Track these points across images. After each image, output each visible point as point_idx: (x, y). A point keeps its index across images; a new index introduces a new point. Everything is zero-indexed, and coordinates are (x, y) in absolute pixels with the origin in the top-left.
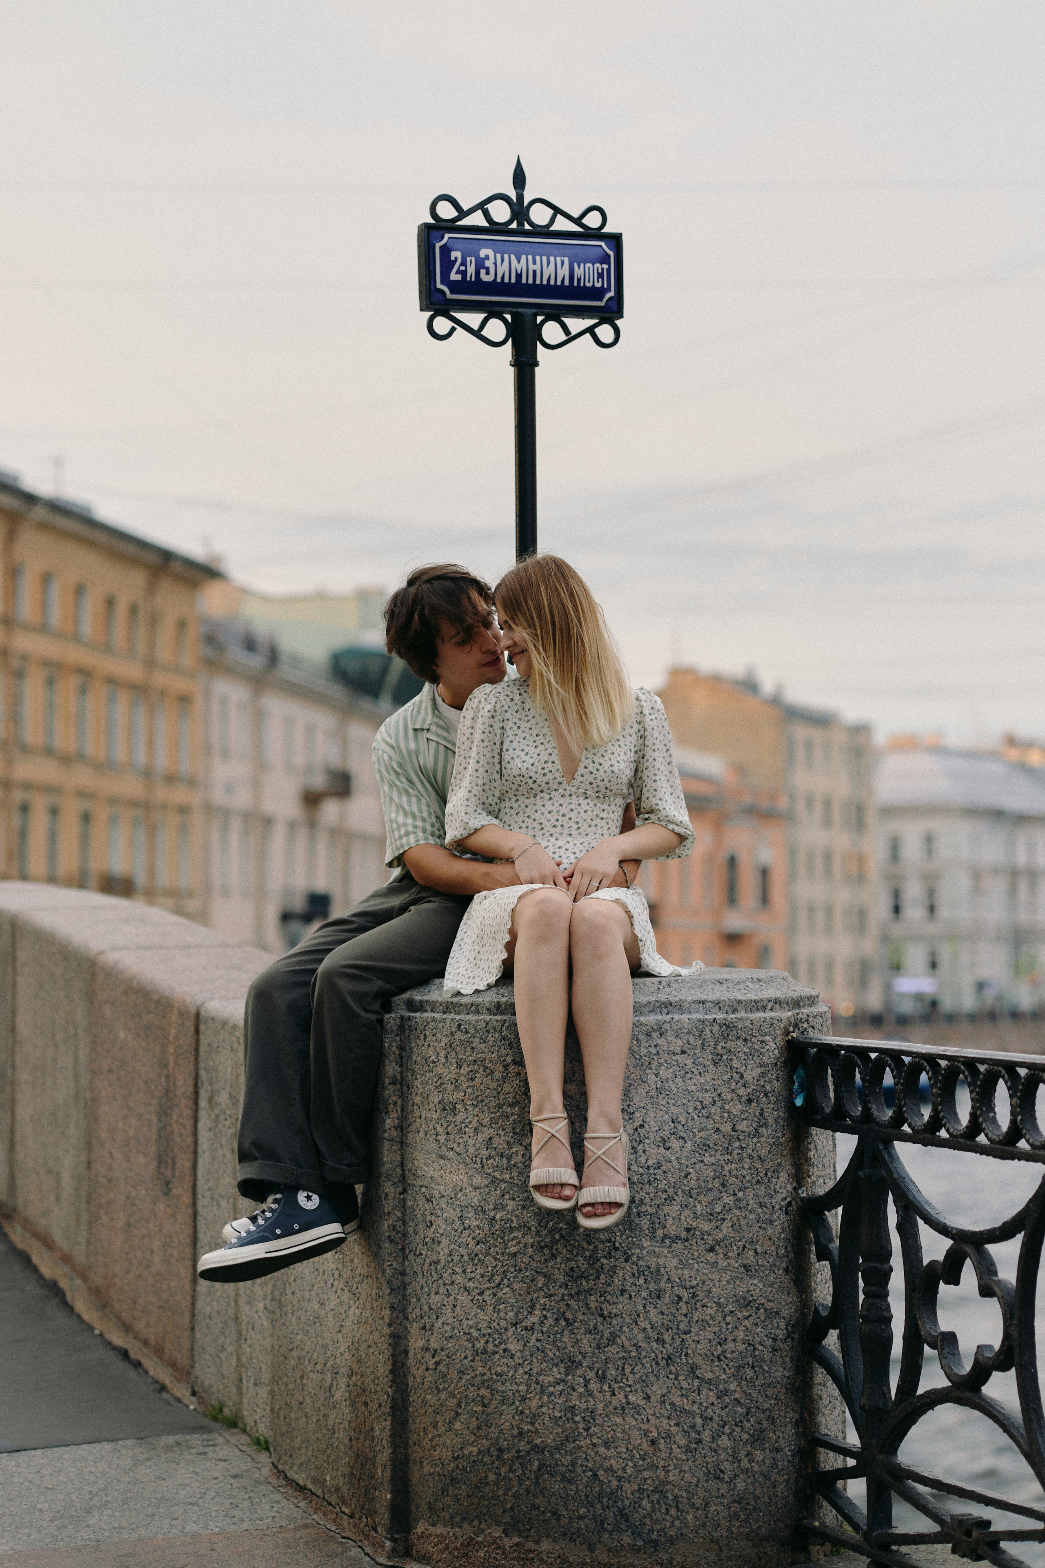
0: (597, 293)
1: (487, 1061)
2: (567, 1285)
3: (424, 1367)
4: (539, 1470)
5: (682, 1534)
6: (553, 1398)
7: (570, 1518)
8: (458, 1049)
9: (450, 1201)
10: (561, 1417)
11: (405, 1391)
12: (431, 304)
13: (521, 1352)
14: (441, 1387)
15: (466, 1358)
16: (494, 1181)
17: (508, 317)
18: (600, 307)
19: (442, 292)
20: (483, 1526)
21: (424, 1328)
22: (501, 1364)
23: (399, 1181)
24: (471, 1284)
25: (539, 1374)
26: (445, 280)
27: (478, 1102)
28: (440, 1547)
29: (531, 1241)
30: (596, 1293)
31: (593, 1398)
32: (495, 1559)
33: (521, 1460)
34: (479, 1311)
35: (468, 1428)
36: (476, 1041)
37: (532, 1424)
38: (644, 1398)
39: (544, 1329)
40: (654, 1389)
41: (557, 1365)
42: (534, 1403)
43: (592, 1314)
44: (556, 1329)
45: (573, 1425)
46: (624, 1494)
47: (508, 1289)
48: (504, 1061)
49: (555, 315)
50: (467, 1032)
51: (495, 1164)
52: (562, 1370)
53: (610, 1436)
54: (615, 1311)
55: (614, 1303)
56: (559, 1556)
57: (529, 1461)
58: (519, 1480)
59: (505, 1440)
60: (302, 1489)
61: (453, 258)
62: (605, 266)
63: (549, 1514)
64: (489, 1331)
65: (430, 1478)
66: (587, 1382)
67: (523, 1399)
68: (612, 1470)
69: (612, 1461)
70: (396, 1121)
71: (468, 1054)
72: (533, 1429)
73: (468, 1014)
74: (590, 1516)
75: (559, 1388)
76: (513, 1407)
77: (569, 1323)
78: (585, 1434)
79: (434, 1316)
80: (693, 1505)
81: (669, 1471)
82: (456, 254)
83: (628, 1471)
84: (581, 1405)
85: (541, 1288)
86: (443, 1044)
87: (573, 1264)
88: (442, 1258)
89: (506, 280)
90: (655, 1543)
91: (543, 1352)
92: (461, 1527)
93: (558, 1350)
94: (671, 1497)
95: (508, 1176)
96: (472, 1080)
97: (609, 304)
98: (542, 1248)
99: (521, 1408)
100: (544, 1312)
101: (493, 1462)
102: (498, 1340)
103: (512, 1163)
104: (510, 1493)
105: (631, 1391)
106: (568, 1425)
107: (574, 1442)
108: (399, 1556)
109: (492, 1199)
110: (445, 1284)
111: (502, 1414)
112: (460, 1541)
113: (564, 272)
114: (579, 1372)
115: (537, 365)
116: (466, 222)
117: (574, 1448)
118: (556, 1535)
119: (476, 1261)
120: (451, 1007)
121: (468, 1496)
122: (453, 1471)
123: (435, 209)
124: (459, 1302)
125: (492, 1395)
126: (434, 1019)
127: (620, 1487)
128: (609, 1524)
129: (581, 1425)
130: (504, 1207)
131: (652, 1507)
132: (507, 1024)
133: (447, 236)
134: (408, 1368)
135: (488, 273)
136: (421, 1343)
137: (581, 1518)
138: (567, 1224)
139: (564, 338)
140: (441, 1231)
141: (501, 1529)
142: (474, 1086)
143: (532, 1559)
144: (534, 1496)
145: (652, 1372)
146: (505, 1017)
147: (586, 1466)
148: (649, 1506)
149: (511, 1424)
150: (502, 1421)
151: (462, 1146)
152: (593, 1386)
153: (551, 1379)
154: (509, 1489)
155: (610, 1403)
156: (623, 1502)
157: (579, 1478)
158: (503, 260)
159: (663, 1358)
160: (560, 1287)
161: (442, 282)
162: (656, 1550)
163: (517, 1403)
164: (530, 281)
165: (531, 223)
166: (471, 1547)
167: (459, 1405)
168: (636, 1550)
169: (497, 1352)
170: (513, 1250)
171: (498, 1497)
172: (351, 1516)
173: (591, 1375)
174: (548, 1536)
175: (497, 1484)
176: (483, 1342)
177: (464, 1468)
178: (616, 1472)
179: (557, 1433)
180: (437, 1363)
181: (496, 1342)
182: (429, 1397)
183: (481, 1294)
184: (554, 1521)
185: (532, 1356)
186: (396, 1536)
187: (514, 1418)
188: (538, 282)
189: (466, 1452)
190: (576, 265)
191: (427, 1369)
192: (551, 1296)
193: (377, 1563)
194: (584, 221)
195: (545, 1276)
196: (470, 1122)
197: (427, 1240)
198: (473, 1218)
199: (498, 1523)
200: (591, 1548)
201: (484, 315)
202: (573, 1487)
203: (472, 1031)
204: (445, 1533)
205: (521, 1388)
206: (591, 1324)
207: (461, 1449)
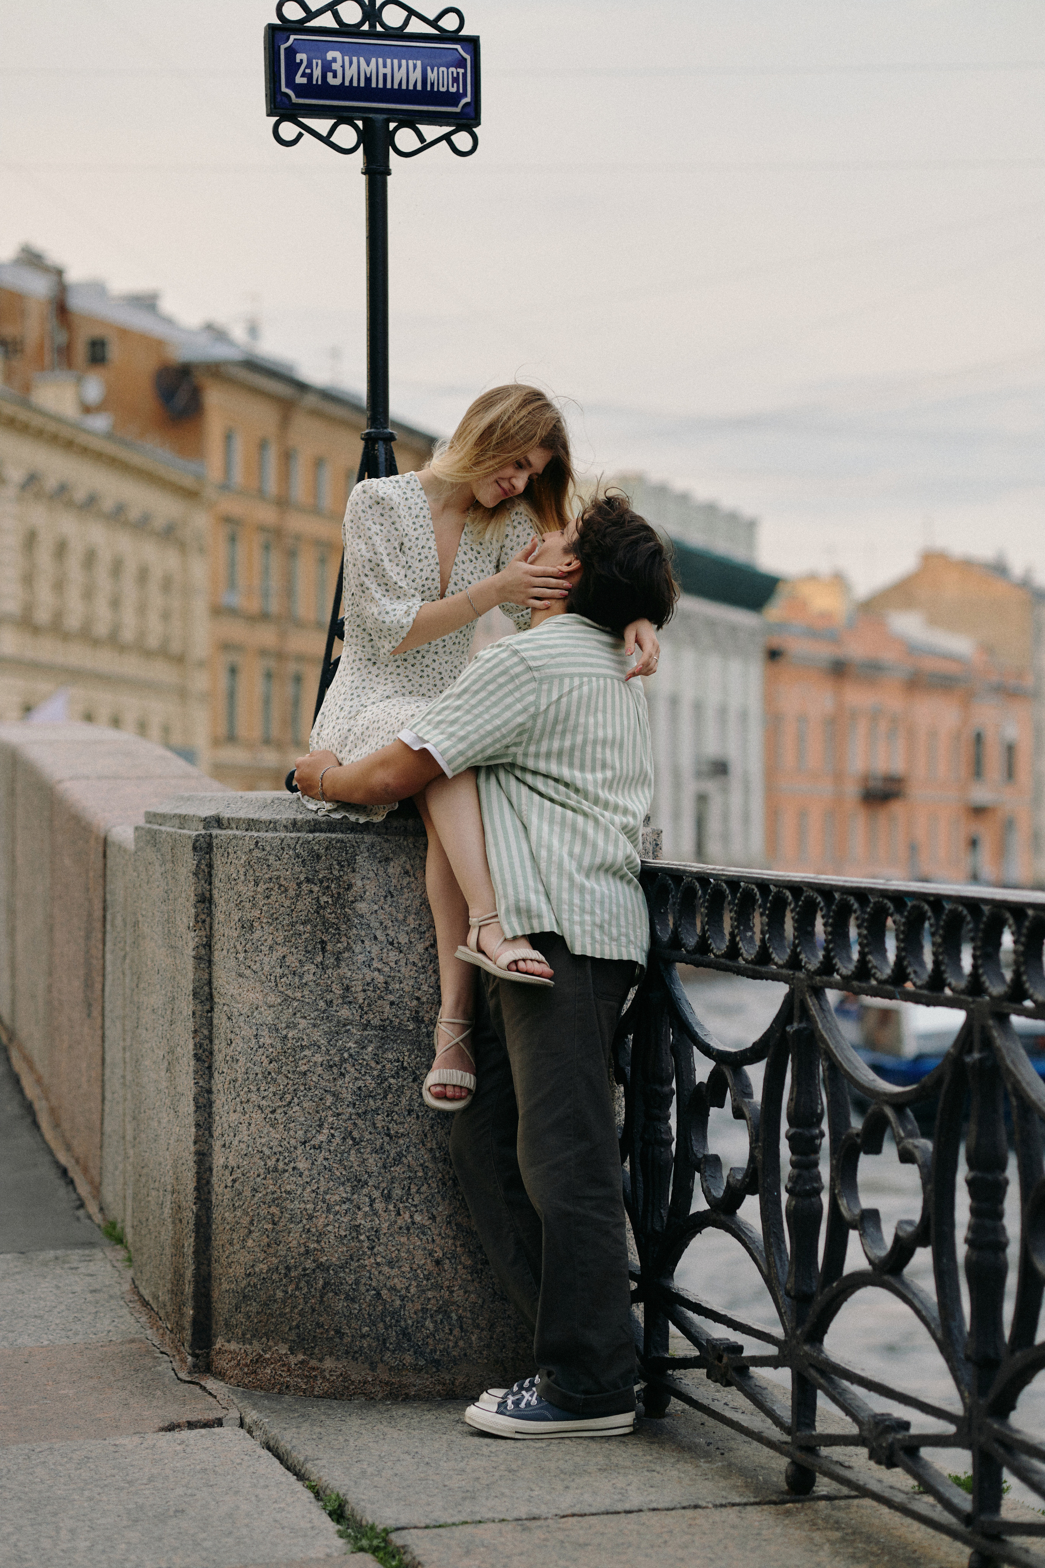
0: (452, 99)
1: (282, 879)
2: (354, 1104)
3: (223, 1185)
4: (324, 1288)
5: (465, 1355)
6: (338, 1216)
7: (353, 1336)
8: (256, 866)
9: (247, 1019)
10: (346, 1236)
11: (210, 1208)
12: (275, 108)
13: (309, 1170)
14: (237, 1205)
15: (259, 1176)
16: (287, 999)
17: (360, 123)
18: (456, 113)
19: (287, 96)
20: (271, 1343)
21: (224, 1146)
22: (290, 1183)
23: (207, 999)
24: (264, 1103)
25: (326, 1193)
26: (290, 83)
27: (274, 919)
28: (232, 1363)
29: (320, 1059)
30: (383, 1113)
31: (378, 1217)
32: (281, 1375)
33: (306, 1278)
34: (271, 1129)
35: (260, 1245)
36: (272, 858)
37: (318, 1242)
38: (430, 1218)
39: (332, 1148)
40: (440, 1209)
41: (343, 1184)
42: (321, 1222)
43: (379, 1133)
44: (343, 1148)
45: (357, 1244)
46: (407, 1313)
47: (298, 1108)
48: (298, 878)
49: (410, 121)
50: (264, 850)
51: (288, 982)
52: (349, 1189)
53: (394, 1255)
54: (402, 1130)
55: (400, 1123)
56: (341, 1374)
57: (315, 1279)
58: (304, 1298)
59: (293, 1258)
60: (145, 1304)
61: (298, 61)
62: (461, 71)
63: (332, 1333)
64: (280, 1149)
65: (226, 1295)
66: (372, 1201)
67: (311, 1217)
68: (395, 1290)
69: (396, 1280)
70: (205, 939)
71: (264, 871)
72: (319, 1247)
73: (267, 831)
74: (373, 1335)
75: (345, 1207)
76: (301, 1225)
77: (356, 1143)
78: (369, 1253)
79: (232, 1134)
80: (478, 1326)
81: (453, 1291)
82: (301, 57)
83: (412, 1291)
84: (366, 1225)
85: (329, 1107)
86: (242, 861)
87: (360, 1083)
88: (240, 1077)
89: (355, 84)
90: (437, 1363)
91: (330, 1171)
92: (251, 1344)
93: (345, 1169)
94: (454, 1316)
95: (300, 995)
96: (268, 897)
97: (467, 110)
98: (331, 1067)
99: (308, 1227)
100: (332, 1131)
101: (281, 1280)
102: (288, 1159)
103: (304, 981)
104: (296, 1311)
105: (417, 1211)
106: (353, 1244)
107: (358, 1260)
108: (200, 1372)
109: (284, 1018)
110: (241, 1103)
111: (290, 1232)
112: (250, 1358)
113: (416, 76)
114: (365, 1191)
115: (390, 174)
116: (315, 23)
117: (358, 1267)
118: (340, 1353)
119: (269, 1080)
120: (252, 824)
121: (258, 1313)
122: (245, 1288)
123: (281, 10)
124: (253, 1121)
125: (282, 1213)
126: (235, 837)
127: (403, 1307)
128: (391, 1344)
129: (366, 1244)
130: (295, 1026)
131: (435, 1327)
132: (300, 842)
133: (292, 37)
134: (212, 1186)
135: (335, 76)
136: (222, 1161)
137: (363, 1336)
138: (356, 1043)
139: (419, 145)
140: (239, 1049)
141: (287, 1346)
142: (269, 904)
143: (316, 1376)
144: (318, 1314)
145: (439, 1192)
146: (299, 835)
147: (370, 1285)
148: (431, 1326)
149: (299, 1242)
150: (290, 1239)
151: (258, 964)
152: (379, 1205)
153: (337, 1198)
154: (295, 1307)
155: (396, 1222)
156: (405, 1321)
157: (363, 1297)
158: (351, 63)
159: (450, 1179)
160: (348, 1106)
161: (287, 86)
162: (438, 1370)
163: (305, 1221)
164: (381, 86)
165: (383, 25)
166: (259, 1364)
167: (252, 1223)
168: (417, 1369)
169: (287, 1171)
170: (303, 1068)
171: (285, 1314)
172: (171, 1331)
173: (376, 1194)
174: (331, 1354)
175: (284, 1302)
176: (274, 1160)
177: (255, 1286)
178: (399, 1292)
179: (342, 1252)
180: (234, 1181)
181: (286, 1161)
182: (227, 1214)
183: (273, 1112)
184: (337, 1340)
185: (319, 1174)
186: (197, 1351)
187: (301, 1236)
188: (389, 86)
189: (257, 1270)
190: (429, 69)
191: (226, 1187)
192: (339, 1114)
193: (179, 1379)
194: (440, 23)
195: (334, 1095)
196: (266, 940)
197: (228, 1058)
198: (267, 1037)
199: (284, 1340)
200: (373, 1367)
201: (333, 121)
202: (356, 1306)
203: (268, 848)
204: (237, 1351)
205: (308, 1206)
206: (378, 1143)
207: (253, 1266)
